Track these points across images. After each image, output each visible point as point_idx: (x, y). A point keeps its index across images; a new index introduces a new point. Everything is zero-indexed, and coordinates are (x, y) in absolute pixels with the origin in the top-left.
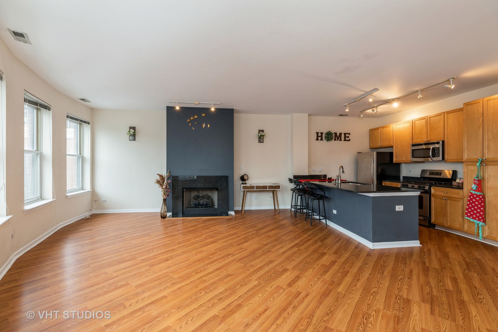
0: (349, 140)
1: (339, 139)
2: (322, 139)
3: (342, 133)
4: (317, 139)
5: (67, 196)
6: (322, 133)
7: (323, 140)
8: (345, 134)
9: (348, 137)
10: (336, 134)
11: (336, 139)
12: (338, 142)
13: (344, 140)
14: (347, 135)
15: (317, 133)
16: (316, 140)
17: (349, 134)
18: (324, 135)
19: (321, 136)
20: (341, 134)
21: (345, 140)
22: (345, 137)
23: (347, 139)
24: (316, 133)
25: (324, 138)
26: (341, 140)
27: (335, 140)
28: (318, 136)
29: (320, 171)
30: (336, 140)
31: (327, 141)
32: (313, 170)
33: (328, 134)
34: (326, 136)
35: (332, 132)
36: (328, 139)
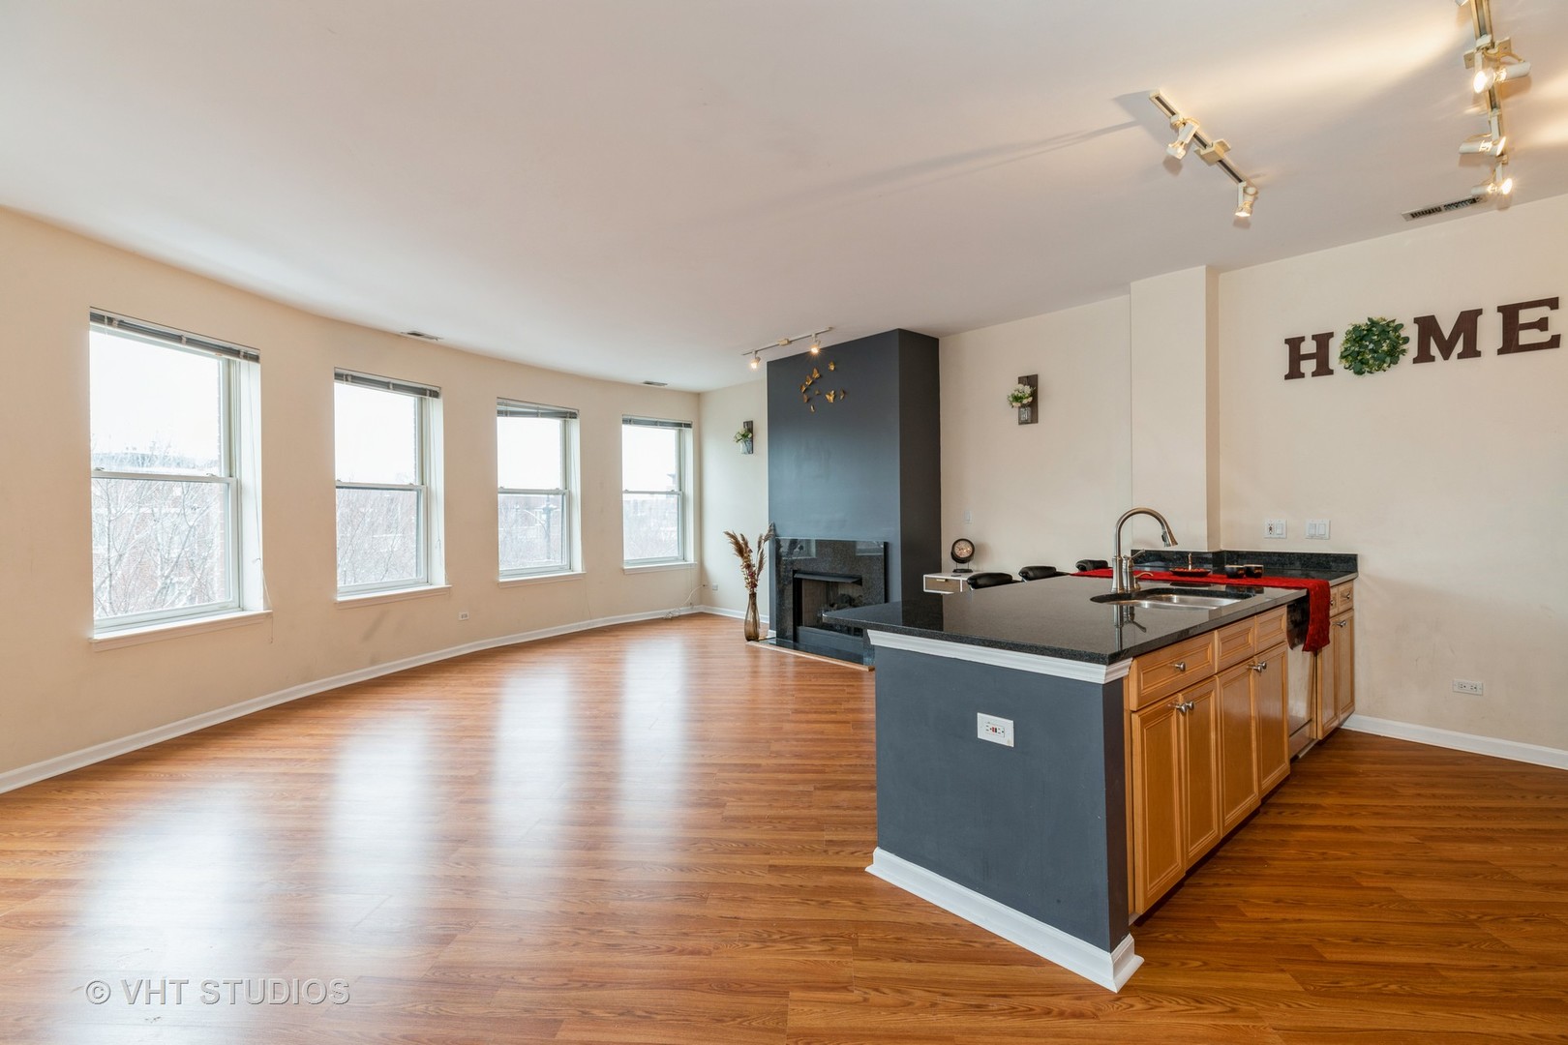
0: (1553, 342)
1: (1459, 347)
2: (1324, 369)
3: (1479, 312)
4: (1294, 373)
5: (624, 570)
6: (1323, 340)
7: (1331, 372)
8: (1511, 311)
9: (1541, 324)
10: (1427, 323)
11: (1434, 350)
12: (1447, 370)
13: (1501, 351)
14: (1529, 316)
15: (1294, 344)
16: (1287, 377)
17: (1551, 303)
18: (1336, 348)
19: (1321, 356)
20: (1468, 322)
21: (1509, 347)
22: (1512, 328)
23: (1529, 337)
24: (1287, 341)
25: (1335, 360)
26: (1471, 351)
27: (1424, 356)
28: (1296, 358)
29: (1312, 537)
30: (1432, 359)
31: (1360, 373)
32: (1271, 529)
33: (1362, 338)
34: (1346, 349)
35: (1394, 321)
36: (1363, 362)
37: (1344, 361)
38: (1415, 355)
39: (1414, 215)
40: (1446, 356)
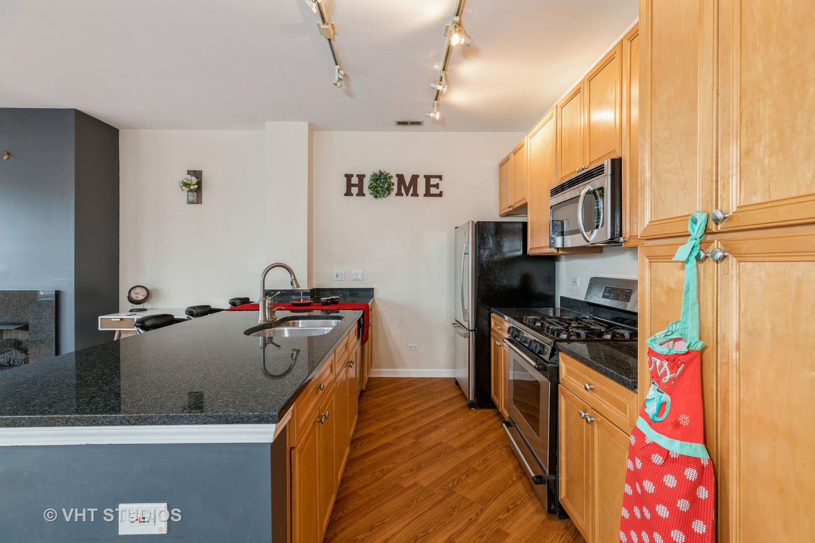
0: (440, 195)
1: (411, 192)
2: (361, 193)
3: (418, 176)
4: (348, 193)
6: (361, 177)
7: (364, 195)
8: (428, 178)
9: (437, 186)
10: (401, 178)
11: (403, 191)
12: (407, 200)
13: (425, 195)
14: (433, 181)
15: (349, 177)
16: (346, 195)
17: (440, 177)
18: (367, 182)
19: (360, 186)
20: (415, 178)
21: (428, 194)
22: (428, 186)
23: (433, 190)
24: (346, 175)
25: (366, 190)
26: (415, 194)
27: (399, 194)
28: (349, 185)
29: (355, 280)
30: (402, 195)
31: (376, 197)
32: (337, 275)
33: (377, 179)
34: (371, 184)
35: (389, 174)
36: (378, 192)
37: (370, 190)
38: (396, 192)
39: (400, 123)
40: (407, 195)
